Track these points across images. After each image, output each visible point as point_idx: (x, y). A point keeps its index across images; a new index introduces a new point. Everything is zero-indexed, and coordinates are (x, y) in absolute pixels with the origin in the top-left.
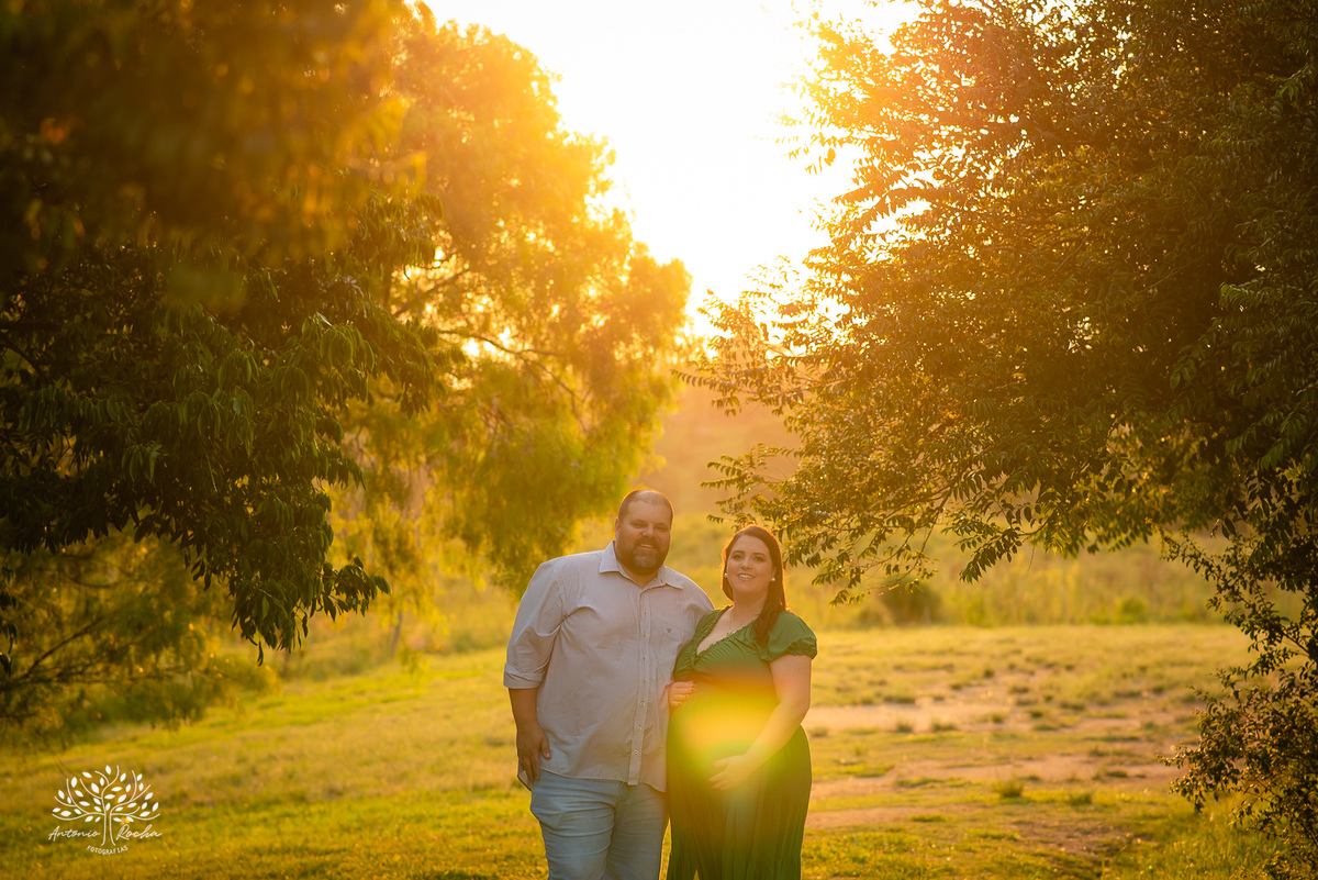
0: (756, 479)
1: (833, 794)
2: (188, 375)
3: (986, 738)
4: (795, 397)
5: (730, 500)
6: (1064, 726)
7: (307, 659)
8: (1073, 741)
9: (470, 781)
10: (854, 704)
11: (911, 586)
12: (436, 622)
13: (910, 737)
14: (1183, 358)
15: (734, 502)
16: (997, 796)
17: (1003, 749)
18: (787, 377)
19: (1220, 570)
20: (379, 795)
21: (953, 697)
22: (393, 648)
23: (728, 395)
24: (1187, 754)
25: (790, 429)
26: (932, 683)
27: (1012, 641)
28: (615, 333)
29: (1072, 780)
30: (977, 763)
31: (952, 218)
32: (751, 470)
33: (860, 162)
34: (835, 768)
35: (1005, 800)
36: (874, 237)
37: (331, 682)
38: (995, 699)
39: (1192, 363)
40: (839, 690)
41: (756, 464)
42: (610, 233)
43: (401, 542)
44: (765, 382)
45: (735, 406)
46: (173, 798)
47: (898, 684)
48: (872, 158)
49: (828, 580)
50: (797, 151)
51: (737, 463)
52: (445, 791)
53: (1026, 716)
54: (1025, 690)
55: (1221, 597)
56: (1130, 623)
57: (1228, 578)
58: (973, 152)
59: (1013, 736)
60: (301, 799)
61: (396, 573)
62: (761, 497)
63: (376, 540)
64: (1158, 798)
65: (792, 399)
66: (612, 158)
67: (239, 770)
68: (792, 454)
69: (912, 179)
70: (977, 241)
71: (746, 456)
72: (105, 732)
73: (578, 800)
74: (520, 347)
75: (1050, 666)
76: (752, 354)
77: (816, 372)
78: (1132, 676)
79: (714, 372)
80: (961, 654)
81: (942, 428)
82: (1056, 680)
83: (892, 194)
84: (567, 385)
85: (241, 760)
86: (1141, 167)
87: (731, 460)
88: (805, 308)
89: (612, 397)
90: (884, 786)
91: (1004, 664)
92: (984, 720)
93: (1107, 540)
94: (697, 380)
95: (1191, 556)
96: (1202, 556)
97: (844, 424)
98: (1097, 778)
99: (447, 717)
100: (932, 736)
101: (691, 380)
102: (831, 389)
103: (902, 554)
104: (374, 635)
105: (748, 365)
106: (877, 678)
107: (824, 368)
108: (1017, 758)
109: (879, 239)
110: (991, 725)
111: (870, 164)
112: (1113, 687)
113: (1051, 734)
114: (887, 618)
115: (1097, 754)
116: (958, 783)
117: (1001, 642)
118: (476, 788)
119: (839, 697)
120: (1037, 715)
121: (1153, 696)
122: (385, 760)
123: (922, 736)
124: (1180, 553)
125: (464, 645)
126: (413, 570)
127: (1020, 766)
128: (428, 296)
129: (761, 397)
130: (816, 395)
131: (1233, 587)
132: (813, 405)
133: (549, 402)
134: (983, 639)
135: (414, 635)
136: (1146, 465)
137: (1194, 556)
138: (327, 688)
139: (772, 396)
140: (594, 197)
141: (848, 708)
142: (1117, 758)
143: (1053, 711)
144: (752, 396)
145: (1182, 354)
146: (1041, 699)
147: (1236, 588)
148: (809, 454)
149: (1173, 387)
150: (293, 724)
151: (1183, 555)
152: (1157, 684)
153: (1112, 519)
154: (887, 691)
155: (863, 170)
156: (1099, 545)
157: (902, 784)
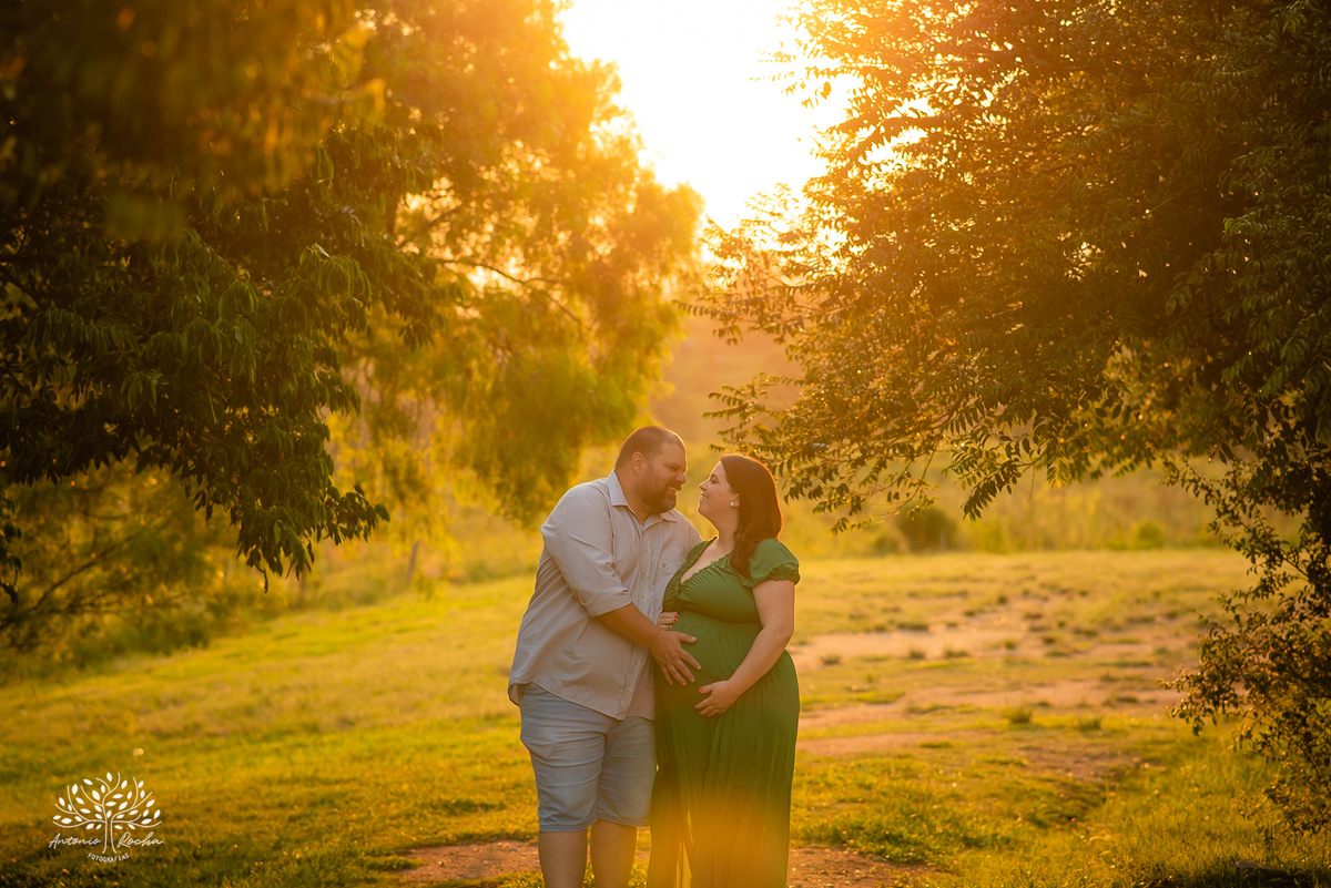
0: (758, 408)
1: (843, 721)
2: (186, 306)
3: (998, 663)
4: (796, 325)
5: (732, 430)
6: (1077, 652)
7: (322, 590)
8: (1084, 667)
9: (483, 710)
10: (868, 631)
11: (912, 513)
12: (447, 551)
13: (922, 664)
14: (1178, 284)
15: (737, 431)
16: (1006, 722)
17: (1015, 675)
18: (787, 305)
19: (1219, 495)
20: (391, 725)
21: (966, 624)
22: (409, 578)
23: (730, 324)
24: (1188, 678)
25: (790, 358)
26: (945, 609)
27: (1026, 567)
28: (622, 262)
29: (1083, 706)
30: (990, 689)
31: (948, 145)
32: (753, 399)
33: (854, 91)
34: (847, 696)
35: (1015, 726)
36: (870, 168)
37: (346, 613)
38: (1009, 625)
39: (1187, 289)
40: (852, 617)
41: (758, 393)
42: (616, 161)
43: (411, 471)
44: (766, 311)
45: (736, 335)
46: (186, 728)
47: (912, 611)
48: (865, 89)
49: (829, 507)
50: (794, 86)
51: (738, 392)
52: (457, 720)
53: (1039, 642)
54: (1038, 616)
55: (1220, 521)
56: (1147, 548)
57: (1227, 502)
58: (967, 80)
59: (1026, 663)
60: (314, 729)
61: (406, 501)
62: (764, 427)
63: (386, 470)
64: (1169, 723)
65: (793, 327)
66: (617, 86)
67: (252, 700)
68: (792, 383)
69: (905, 109)
70: (974, 167)
71: (748, 386)
72: (120, 663)
73: (568, 730)
74: (527, 276)
75: (1064, 592)
76: (753, 283)
77: (816, 300)
78: (1145, 601)
79: (715, 301)
80: (975, 580)
81: (940, 356)
82: (1070, 606)
83: (887, 123)
84: (574, 313)
85: (255, 691)
86: (1137, 91)
87: (732, 389)
88: (804, 235)
89: (619, 325)
90: (895, 713)
91: (1018, 590)
92: (997, 647)
93: (1111, 466)
94: (698, 310)
95: (1191, 481)
96: (1202, 481)
97: (844, 352)
98: (1107, 704)
99: (461, 647)
100: (944, 662)
101: (692, 310)
102: (830, 317)
103: (902, 482)
104: (389, 566)
105: (748, 294)
106: (891, 605)
107: (825, 296)
108: (1030, 684)
109: (874, 169)
110: (1003, 652)
111: (864, 94)
112: (1127, 613)
113: (1063, 660)
114: (903, 545)
115: (1108, 679)
116: (969, 709)
117: (1016, 568)
118: (488, 718)
119: (853, 624)
120: (1049, 641)
121: (1166, 622)
122: (398, 690)
123: (934, 663)
124: (1180, 478)
125: (479, 574)
126: (424, 499)
127: (1030, 692)
128: (435, 223)
129: (762, 326)
130: (815, 324)
131: (1232, 511)
132: (814, 334)
133: (556, 329)
134: (997, 567)
135: (429, 564)
136: (1149, 390)
137: (1194, 481)
138: (342, 619)
139: (774, 324)
140: (599, 124)
141: (861, 635)
142: (1128, 684)
143: (1067, 637)
144: (753, 325)
145: (1177, 281)
146: (1054, 625)
147: (1236, 513)
148: (809, 383)
149: (1168, 313)
150: (308, 654)
151: (1183, 480)
152: (1170, 609)
153: (1116, 444)
154: (901, 618)
155: (856, 100)
156: (1102, 469)
157: (912, 711)
